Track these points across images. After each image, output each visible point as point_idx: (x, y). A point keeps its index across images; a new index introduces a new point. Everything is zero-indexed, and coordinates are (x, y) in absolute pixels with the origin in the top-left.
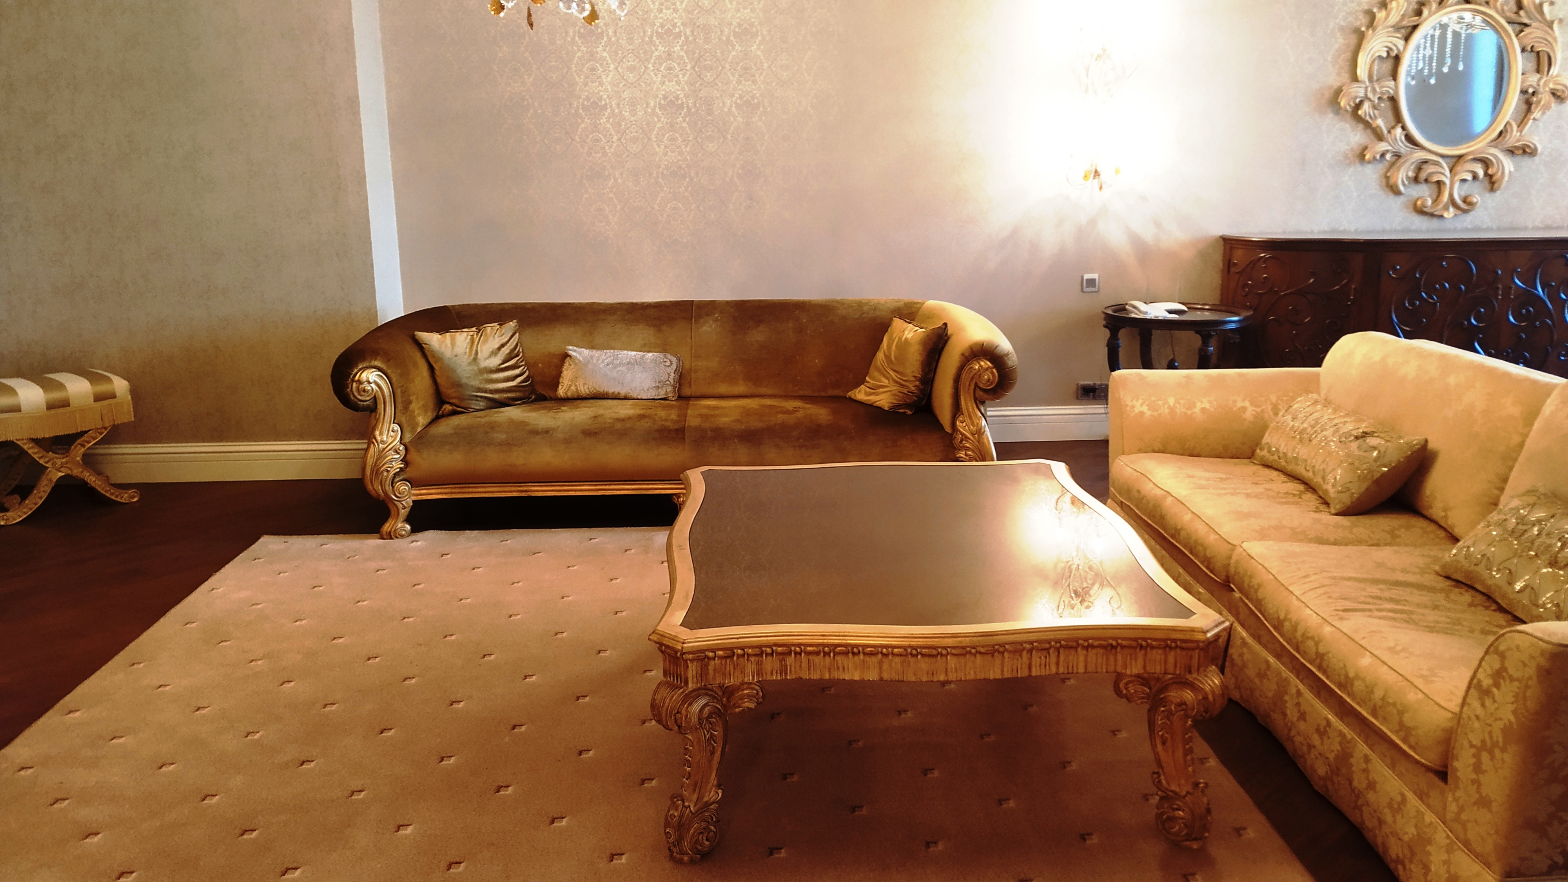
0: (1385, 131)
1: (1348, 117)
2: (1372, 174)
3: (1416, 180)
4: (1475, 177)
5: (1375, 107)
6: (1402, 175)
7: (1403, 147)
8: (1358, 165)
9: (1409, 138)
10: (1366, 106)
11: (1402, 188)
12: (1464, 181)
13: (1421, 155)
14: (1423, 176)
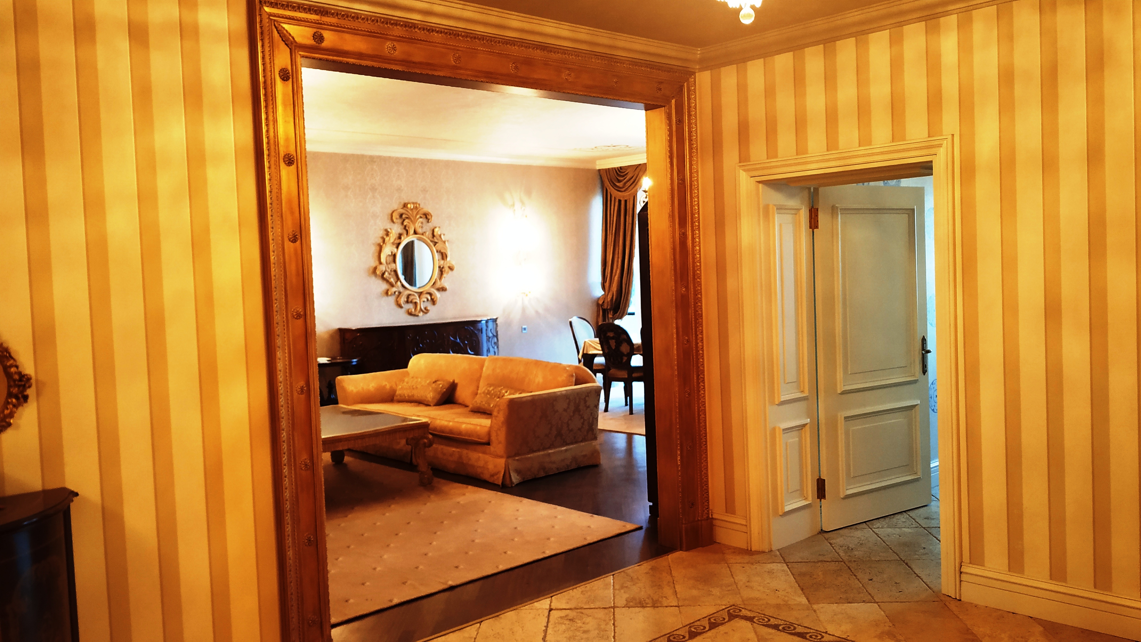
0: (394, 283)
1: (380, 278)
2: (392, 299)
3: (407, 302)
4: (428, 300)
5: (389, 274)
6: (403, 299)
7: (401, 289)
8: (386, 297)
9: (403, 286)
10: (386, 274)
11: (403, 305)
12: (424, 301)
13: (408, 292)
14: (410, 300)
